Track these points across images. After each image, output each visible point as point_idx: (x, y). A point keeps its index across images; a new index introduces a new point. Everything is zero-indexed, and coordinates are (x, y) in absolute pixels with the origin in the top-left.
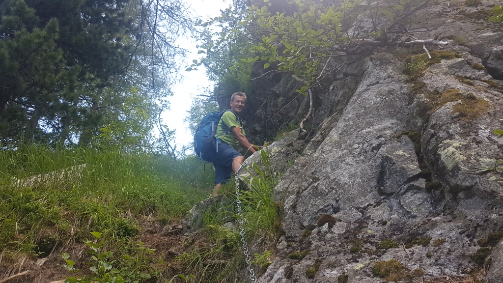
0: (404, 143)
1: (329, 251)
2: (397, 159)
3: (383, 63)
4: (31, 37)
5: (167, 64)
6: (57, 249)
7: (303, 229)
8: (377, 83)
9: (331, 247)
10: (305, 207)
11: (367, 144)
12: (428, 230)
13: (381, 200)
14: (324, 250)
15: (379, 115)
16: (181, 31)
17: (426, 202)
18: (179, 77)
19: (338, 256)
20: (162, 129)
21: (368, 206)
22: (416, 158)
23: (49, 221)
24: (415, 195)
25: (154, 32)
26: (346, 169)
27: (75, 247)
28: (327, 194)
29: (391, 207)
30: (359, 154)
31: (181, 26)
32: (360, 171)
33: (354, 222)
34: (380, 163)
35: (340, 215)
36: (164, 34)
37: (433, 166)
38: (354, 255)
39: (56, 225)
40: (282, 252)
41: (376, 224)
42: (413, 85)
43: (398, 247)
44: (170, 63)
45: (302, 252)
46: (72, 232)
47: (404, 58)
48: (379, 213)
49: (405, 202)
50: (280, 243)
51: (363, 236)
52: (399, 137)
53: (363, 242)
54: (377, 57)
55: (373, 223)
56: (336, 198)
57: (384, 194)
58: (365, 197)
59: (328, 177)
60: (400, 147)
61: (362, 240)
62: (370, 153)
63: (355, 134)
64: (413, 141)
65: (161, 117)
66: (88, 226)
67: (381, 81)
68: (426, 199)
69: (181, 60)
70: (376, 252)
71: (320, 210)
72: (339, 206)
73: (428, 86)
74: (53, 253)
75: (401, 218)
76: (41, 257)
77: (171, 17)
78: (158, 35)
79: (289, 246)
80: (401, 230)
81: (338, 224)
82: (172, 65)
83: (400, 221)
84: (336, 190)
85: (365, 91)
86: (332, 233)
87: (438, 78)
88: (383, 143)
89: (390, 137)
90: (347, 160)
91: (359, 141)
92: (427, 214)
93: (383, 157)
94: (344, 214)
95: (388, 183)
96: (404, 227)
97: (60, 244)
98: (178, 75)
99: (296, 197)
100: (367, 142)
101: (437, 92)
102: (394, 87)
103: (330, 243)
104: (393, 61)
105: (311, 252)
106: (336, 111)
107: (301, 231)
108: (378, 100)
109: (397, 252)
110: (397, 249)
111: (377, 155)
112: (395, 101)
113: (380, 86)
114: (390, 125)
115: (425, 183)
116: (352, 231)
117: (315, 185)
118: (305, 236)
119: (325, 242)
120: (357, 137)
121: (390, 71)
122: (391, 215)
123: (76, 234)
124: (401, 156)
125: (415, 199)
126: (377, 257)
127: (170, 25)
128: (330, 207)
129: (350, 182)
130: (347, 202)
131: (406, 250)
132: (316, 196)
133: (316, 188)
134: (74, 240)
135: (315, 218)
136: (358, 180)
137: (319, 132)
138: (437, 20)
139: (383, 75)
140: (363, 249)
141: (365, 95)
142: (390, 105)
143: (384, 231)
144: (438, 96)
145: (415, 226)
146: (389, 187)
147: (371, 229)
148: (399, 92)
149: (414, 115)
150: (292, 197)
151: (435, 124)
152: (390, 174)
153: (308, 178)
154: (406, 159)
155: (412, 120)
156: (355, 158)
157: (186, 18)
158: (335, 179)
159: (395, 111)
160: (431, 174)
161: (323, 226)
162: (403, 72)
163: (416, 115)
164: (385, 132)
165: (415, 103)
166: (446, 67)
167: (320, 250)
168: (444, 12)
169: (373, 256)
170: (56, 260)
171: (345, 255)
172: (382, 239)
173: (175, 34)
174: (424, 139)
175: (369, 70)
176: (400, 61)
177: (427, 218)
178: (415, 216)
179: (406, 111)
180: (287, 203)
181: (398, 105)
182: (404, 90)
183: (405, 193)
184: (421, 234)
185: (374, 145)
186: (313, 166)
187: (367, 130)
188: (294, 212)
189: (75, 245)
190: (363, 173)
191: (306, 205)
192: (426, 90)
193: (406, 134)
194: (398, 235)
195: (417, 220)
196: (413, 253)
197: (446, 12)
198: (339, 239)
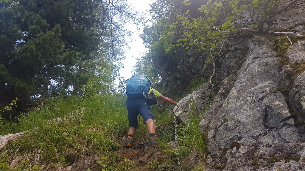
0: (279, 96)
1: (239, 164)
2: (275, 107)
3: (260, 43)
4: (46, 37)
5: (121, 41)
6: (77, 160)
7: (221, 150)
8: (258, 57)
9: (240, 162)
10: (221, 137)
11: (255, 97)
12: (298, 151)
13: (267, 132)
14: (236, 164)
15: (261, 78)
16: (127, 20)
17: (295, 133)
18: (128, 48)
19: (245, 168)
20: (120, 80)
21: (259, 135)
22: (287, 106)
23: (71, 145)
24: (288, 129)
25: (112, 23)
26: (243, 113)
27: (86, 158)
28: (234, 130)
29: (273, 136)
30: (250, 103)
31: (127, 17)
32: (252, 114)
33: (252, 146)
34: (264, 109)
35: (243, 141)
36: (117, 23)
37: (298, 111)
38: (254, 167)
39: (75, 147)
40: (210, 164)
41: (265, 147)
42: (281, 59)
43: (281, 162)
44: (122, 40)
45: (222, 165)
46: (84, 150)
47: (273, 39)
48: (266, 140)
49: (282, 133)
50: (208, 159)
51: (258, 155)
52: (275, 92)
53: (259, 158)
54: (256, 40)
55: (263, 146)
56: (239, 131)
57: (268, 128)
58: (256, 129)
59: (233, 119)
60: (276, 99)
61: (257, 157)
62: (257, 102)
63: (247, 91)
64: (284, 95)
65: (119, 73)
66: (92, 146)
67: (260, 56)
68: (295, 131)
69: (128, 38)
70: (268, 165)
71: (230, 139)
72: (241, 136)
73: (291, 60)
74: (75, 162)
75: (280, 143)
76: (69, 165)
77: (120, 12)
78: (114, 24)
79: (213, 161)
80: (281, 150)
81: (242, 147)
82: (123, 41)
83: (279, 144)
84: (239, 127)
85: (251, 64)
86: (239, 152)
87: (297, 54)
88: (265, 96)
89: (269, 92)
90: (244, 108)
91: (250, 95)
92: (296, 141)
93: (266, 106)
94: (245, 140)
95: (270, 121)
96: (283, 148)
97: (78, 158)
98: (127, 47)
99: (214, 131)
100: (255, 95)
101: (297, 63)
102: (269, 60)
103: (238, 159)
104: (266, 42)
105: (228, 165)
106: (232, 73)
107: (220, 152)
108: (260, 69)
109: (280, 165)
110: (280, 163)
111: (262, 104)
112: (270, 69)
113: (260, 60)
114: (268, 84)
115: (294, 121)
116: (251, 151)
117: (226, 124)
118: (222, 155)
119: (235, 159)
120: (248, 93)
121: (265, 49)
122: (274, 141)
123: (86, 151)
124: (278, 105)
125: (288, 131)
126: (268, 168)
127: (120, 17)
128: (236, 137)
129: (247, 121)
130: (246, 133)
131: (286, 163)
132: (227, 131)
133: (227, 125)
134: (85, 155)
135: (228, 144)
136: (252, 120)
137: (223, 87)
138: (292, 11)
139: (261, 52)
140: (259, 163)
141: (251, 66)
142: (268, 72)
143: (270, 151)
144: (298, 66)
145: (290, 148)
146: (271, 124)
147: (262, 150)
148: (272, 64)
149: (284, 78)
150: (212, 131)
151: (297, 85)
152: (271, 116)
153: (221, 120)
154: (281, 107)
155: (282, 82)
156: (249, 106)
157: (129, 12)
158: (237, 120)
159: (271, 75)
160: (297, 116)
161: (233, 149)
162: (274, 50)
163: (285, 78)
164: (266, 89)
165: (283, 70)
166: (301, 45)
167: (233, 163)
168: (296, 4)
169: (266, 168)
170: (77, 166)
171: (248, 167)
172: (269, 156)
173: (124, 22)
174: (291, 94)
175: (252, 48)
176: (271, 41)
177: (297, 143)
178: (289, 142)
179: (278, 76)
180: (210, 135)
181: (272, 71)
182: (276, 62)
183: (281, 128)
184: (294, 154)
185: (259, 98)
186: (223, 112)
187: (254, 88)
188: (215, 140)
189: (86, 157)
190: (255, 116)
191: (221, 136)
192: (290, 62)
193: (279, 90)
194: (279, 153)
195: (291, 144)
196: (290, 166)
197: (297, 4)
198: (244, 156)
